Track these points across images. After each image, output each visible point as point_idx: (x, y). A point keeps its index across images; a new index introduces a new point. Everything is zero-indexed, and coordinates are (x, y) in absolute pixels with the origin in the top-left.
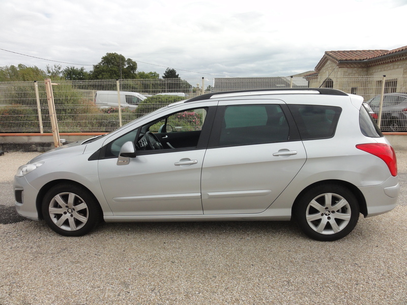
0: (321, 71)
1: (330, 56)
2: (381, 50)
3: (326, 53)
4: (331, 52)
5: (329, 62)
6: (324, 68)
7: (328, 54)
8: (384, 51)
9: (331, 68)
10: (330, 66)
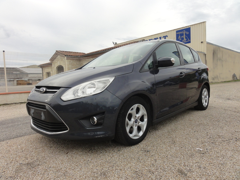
0: (54, 61)
1: (59, 53)
2: (83, 53)
3: (57, 51)
4: (59, 51)
5: (59, 57)
6: (56, 60)
7: (58, 52)
8: (84, 53)
9: (60, 60)
10: (59, 58)
